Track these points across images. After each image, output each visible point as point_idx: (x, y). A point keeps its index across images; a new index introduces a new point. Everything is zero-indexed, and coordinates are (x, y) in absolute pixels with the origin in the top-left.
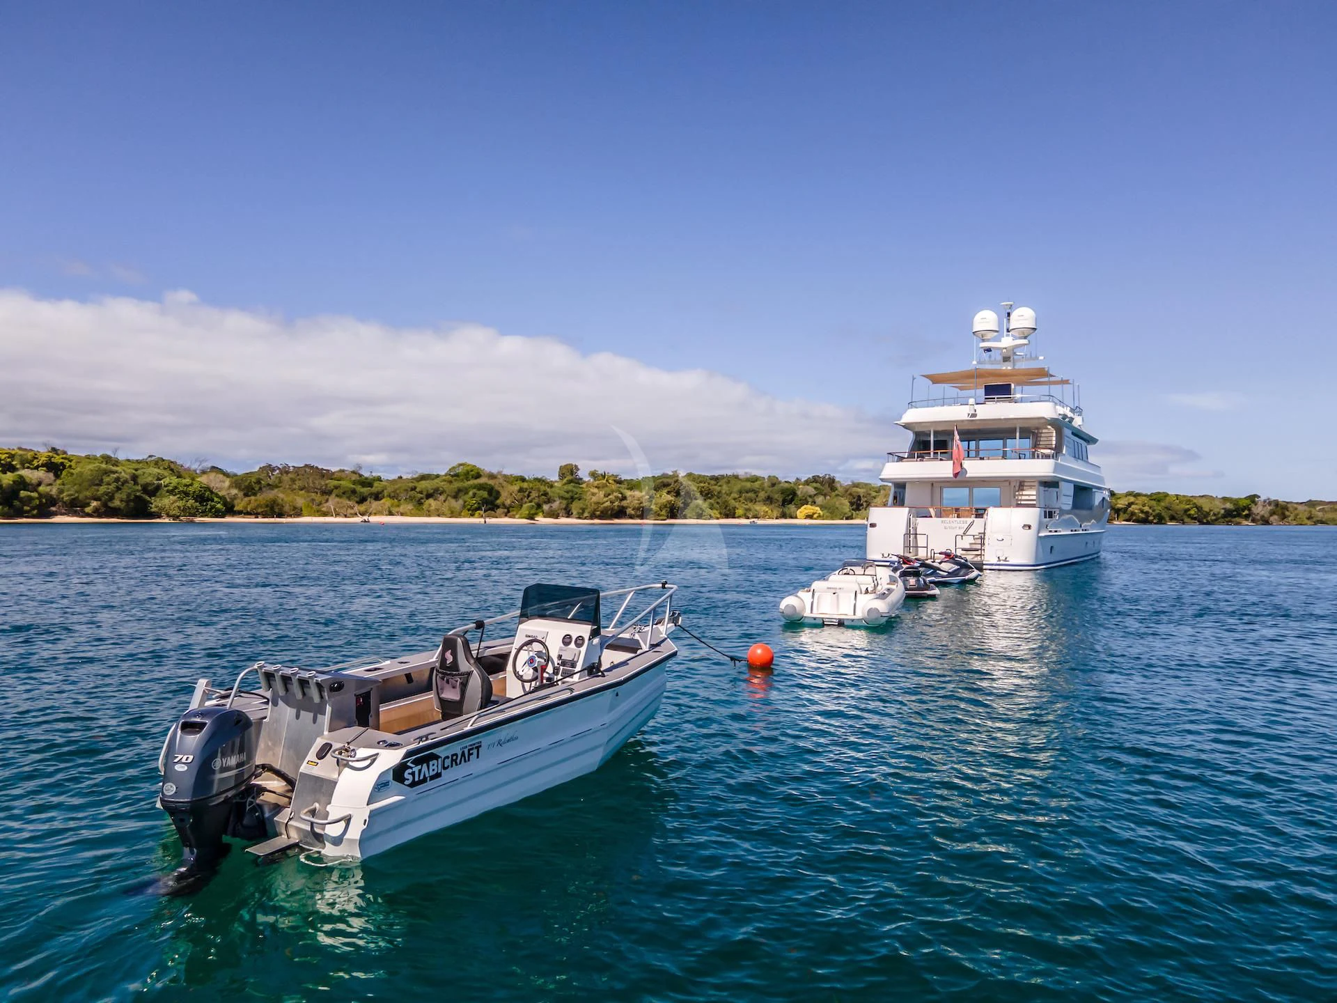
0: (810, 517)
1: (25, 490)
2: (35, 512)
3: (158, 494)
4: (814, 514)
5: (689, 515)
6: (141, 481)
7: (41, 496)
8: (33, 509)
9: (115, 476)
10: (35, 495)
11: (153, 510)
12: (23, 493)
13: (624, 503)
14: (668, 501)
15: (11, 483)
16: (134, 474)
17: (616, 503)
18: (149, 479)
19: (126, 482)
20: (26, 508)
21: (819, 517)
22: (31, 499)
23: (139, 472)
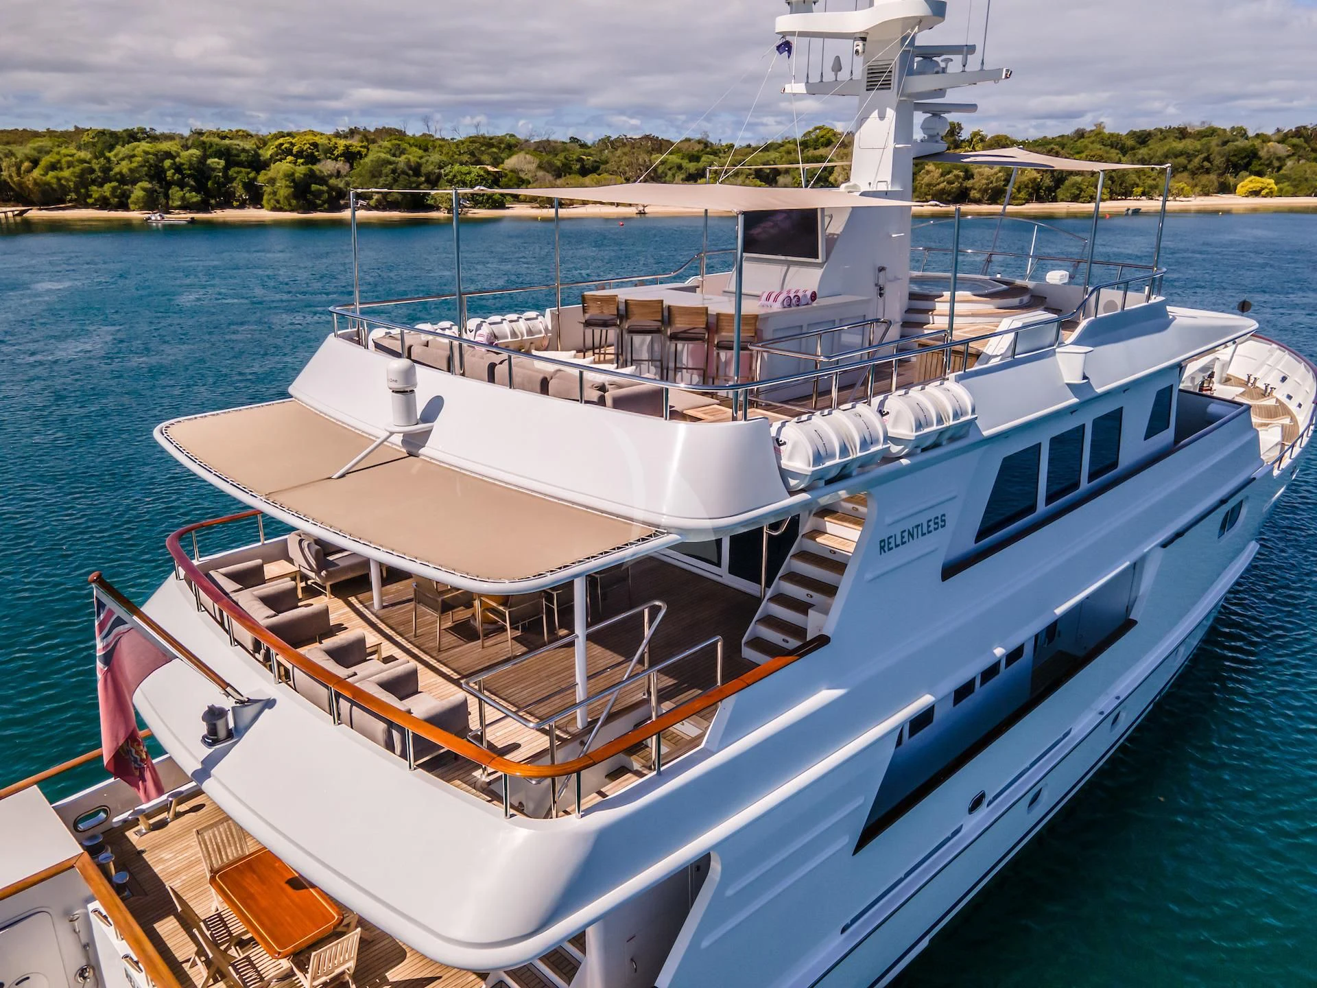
0: (1256, 193)
1: (315, 184)
2: (326, 206)
3: (439, 183)
4: (1263, 189)
5: (1060, 197)
6: (424, 170)
7: (331, 188)
8: (324, 202)
9: (391, 167)
10: (325, 188)
11: (429, 202)
12: (314, 187)
13: (969, 183)
14: (1030, 180)
15: (302, 176)
16: (417, 162)
17: (956, 185)
18: (431, 168)
19: (404, 172)
20: (319, 202)
21: (1270, 194)
22: (321, 193)
23: (424, 160)
